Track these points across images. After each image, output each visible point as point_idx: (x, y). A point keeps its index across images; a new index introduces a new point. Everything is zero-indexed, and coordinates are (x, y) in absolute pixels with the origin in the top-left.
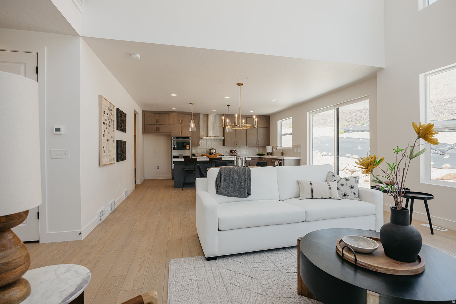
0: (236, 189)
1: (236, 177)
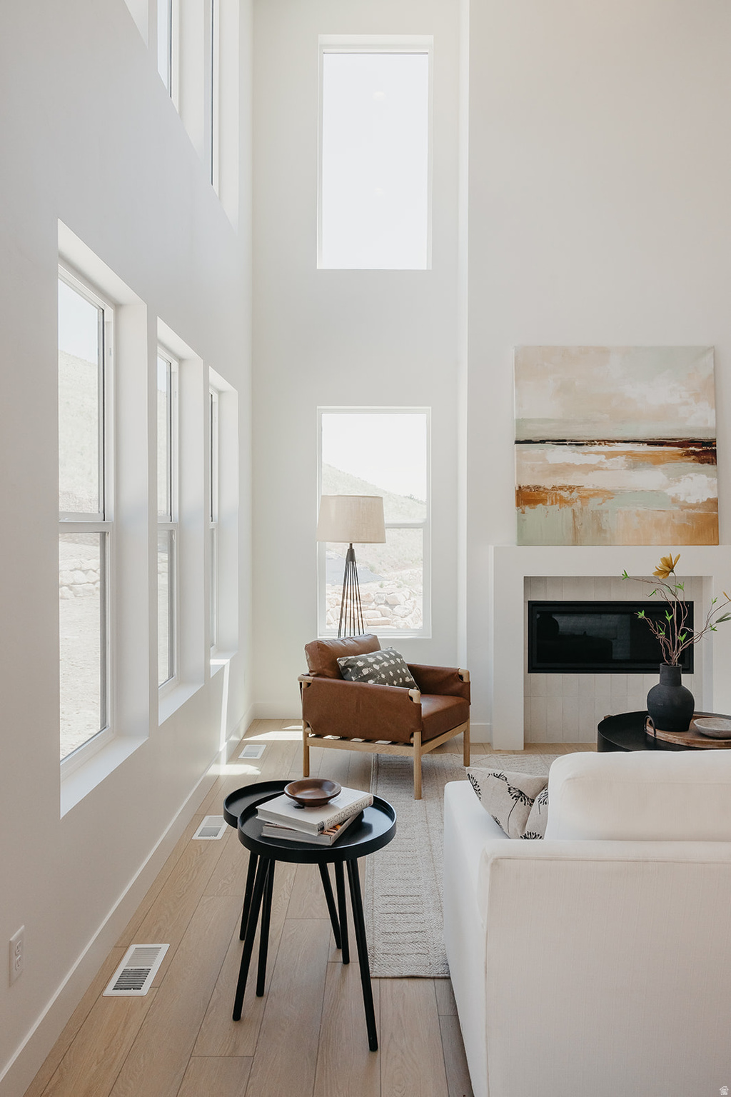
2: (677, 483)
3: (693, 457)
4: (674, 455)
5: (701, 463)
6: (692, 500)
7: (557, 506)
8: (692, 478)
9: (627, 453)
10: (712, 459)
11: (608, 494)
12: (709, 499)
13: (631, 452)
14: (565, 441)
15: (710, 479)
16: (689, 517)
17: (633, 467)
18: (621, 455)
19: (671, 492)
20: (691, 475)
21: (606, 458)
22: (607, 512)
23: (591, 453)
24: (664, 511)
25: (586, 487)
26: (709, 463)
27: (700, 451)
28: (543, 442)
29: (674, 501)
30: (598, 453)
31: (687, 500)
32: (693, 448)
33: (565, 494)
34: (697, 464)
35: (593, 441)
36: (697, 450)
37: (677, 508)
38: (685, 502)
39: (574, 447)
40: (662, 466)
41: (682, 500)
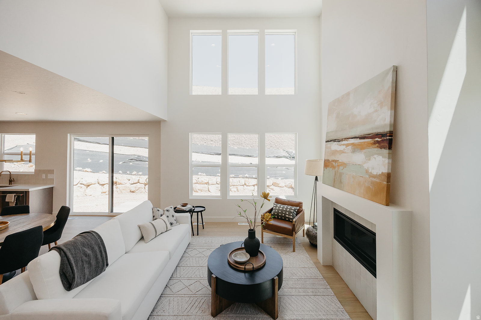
0: (92, 268)
1: (89, 252)
2: (369, 161)
3: (377, 145)
4: (369, 144)
5: (381, 148)
6: (375, 172)
7: (331, 169)
8: (375, 158)
9: (353, 144)
10: (386, 146)
11: (344, 165)
12: (382, 173)
13: (353, 143)
14: (336, 140)
15: (384, 159)
16: (372, 183)
17: (353, 152)
18: (350, 145)
19: (366, 166)
20: (375, 156)
21: (346, 147)
22: (344, 174)
23: (342, 145)
24: (362, 177)
25: (340, 161)
26: (384, 148)
27: (381, 141)
28: (331, 141)
29: (367, 171)
30: (344, 145)
31: (372, 172)
32: (377, 139)
33: (334, 163)
34: (379, 149)
35: (343, 139)
36: (379, 140)
37: (367, 176)
38: (371, 173)
39: (338, 142)
40: (364, 151)
41: (370, 171)
